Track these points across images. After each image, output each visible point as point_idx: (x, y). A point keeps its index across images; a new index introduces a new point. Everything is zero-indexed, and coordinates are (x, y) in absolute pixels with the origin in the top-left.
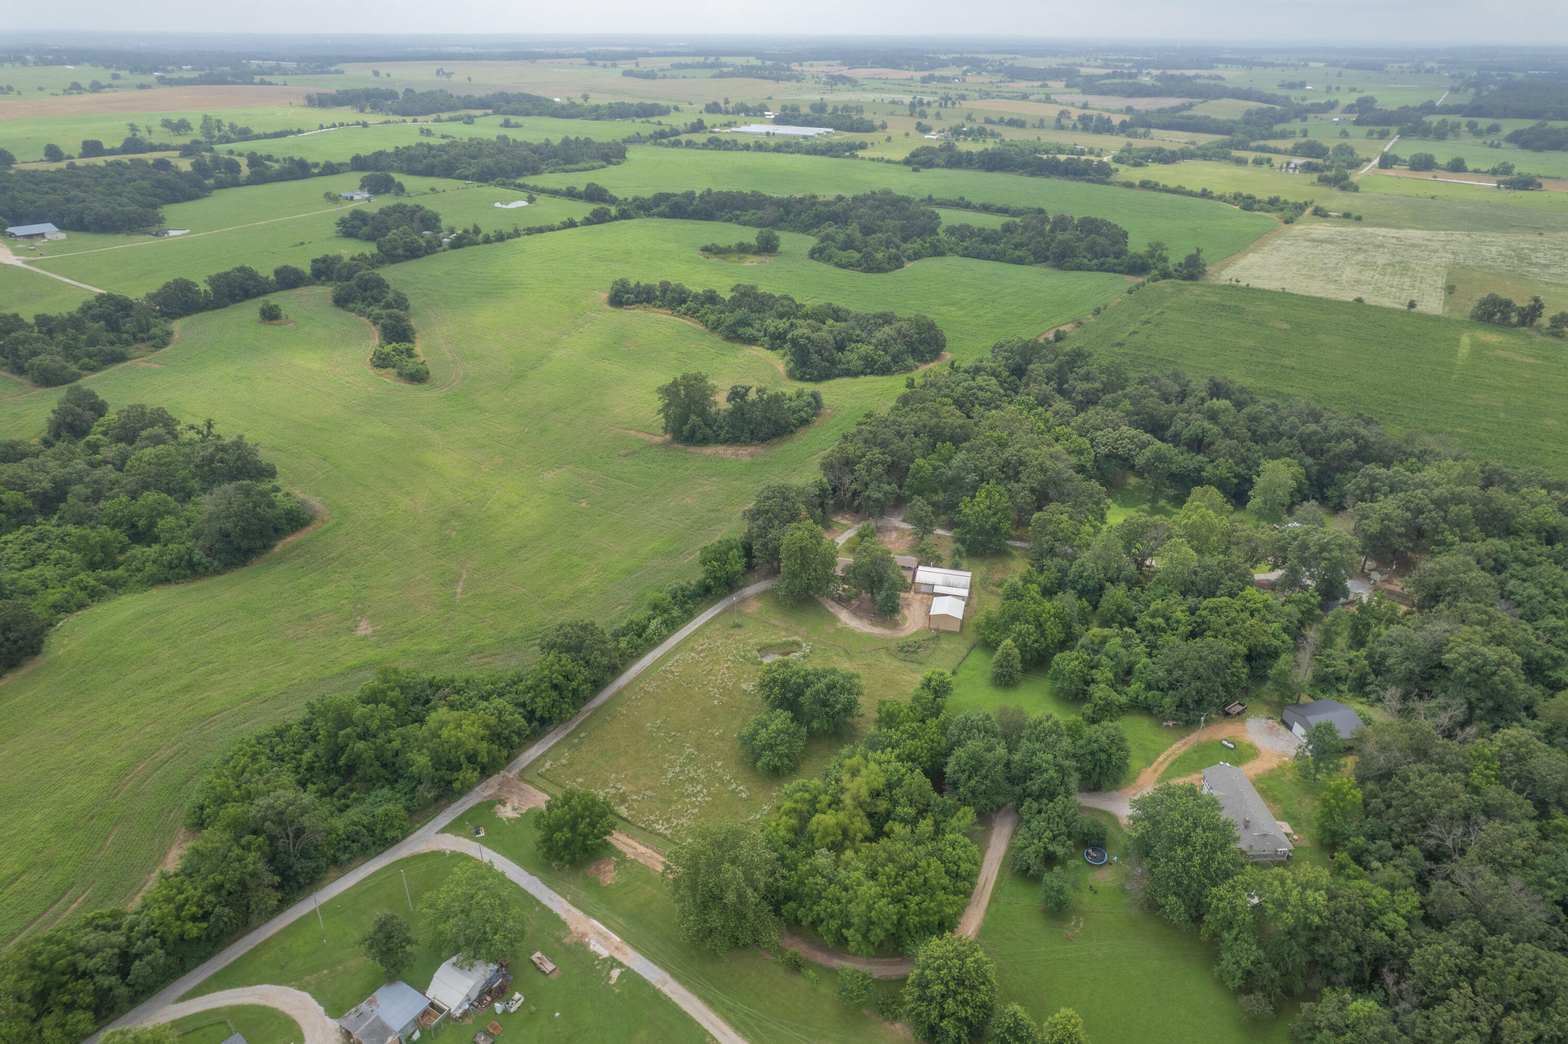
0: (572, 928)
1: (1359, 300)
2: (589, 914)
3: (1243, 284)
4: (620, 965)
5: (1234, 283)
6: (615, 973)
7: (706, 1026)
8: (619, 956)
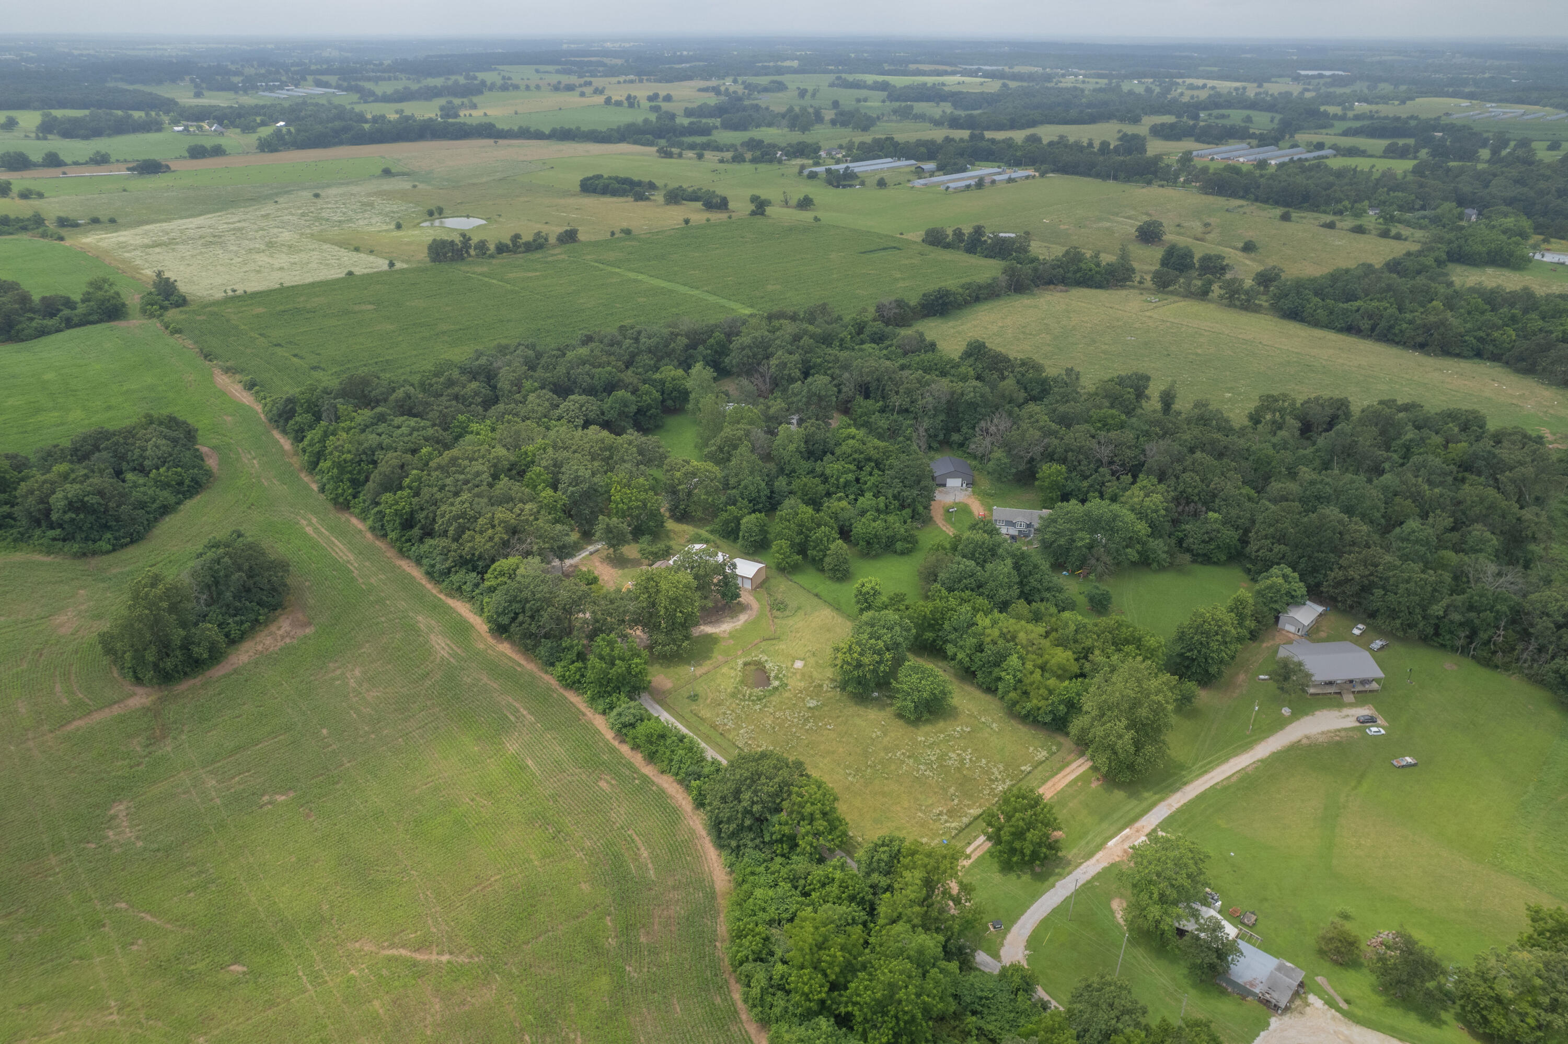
0: (1117, 859)
1: (350, 273)
2: (1101, 846)
3: (240, 292)
4: (1154, 830)
5: (230, 293)
6: (1160, 833)
7: (1207, 786)
8: (1147, 830)
